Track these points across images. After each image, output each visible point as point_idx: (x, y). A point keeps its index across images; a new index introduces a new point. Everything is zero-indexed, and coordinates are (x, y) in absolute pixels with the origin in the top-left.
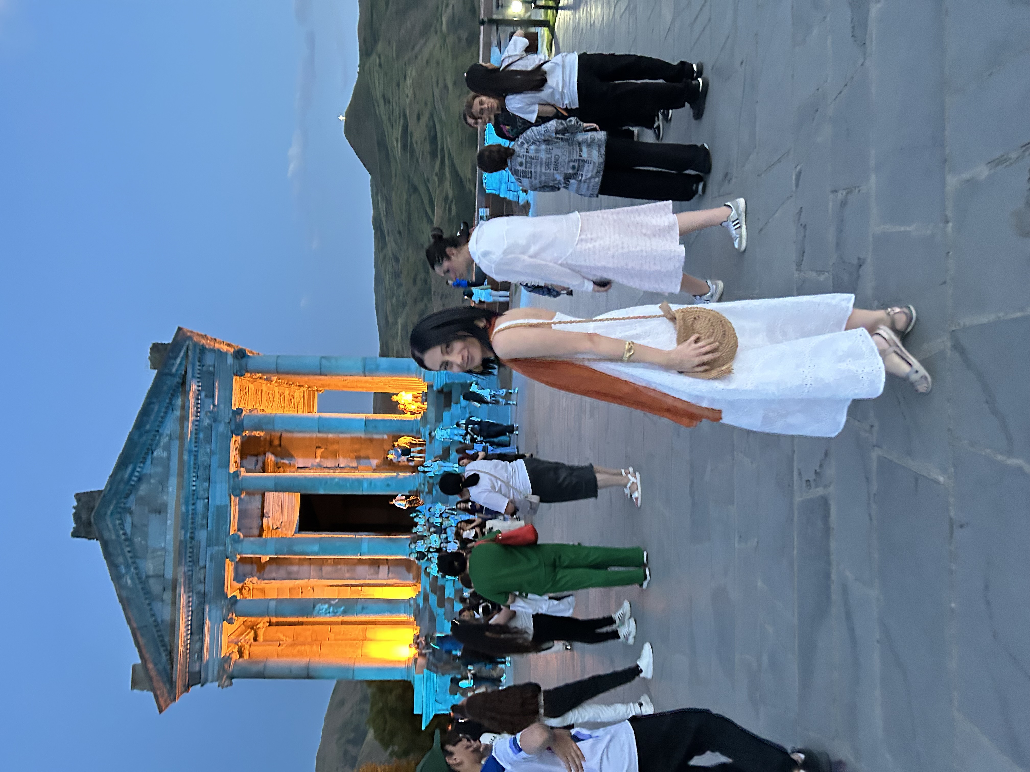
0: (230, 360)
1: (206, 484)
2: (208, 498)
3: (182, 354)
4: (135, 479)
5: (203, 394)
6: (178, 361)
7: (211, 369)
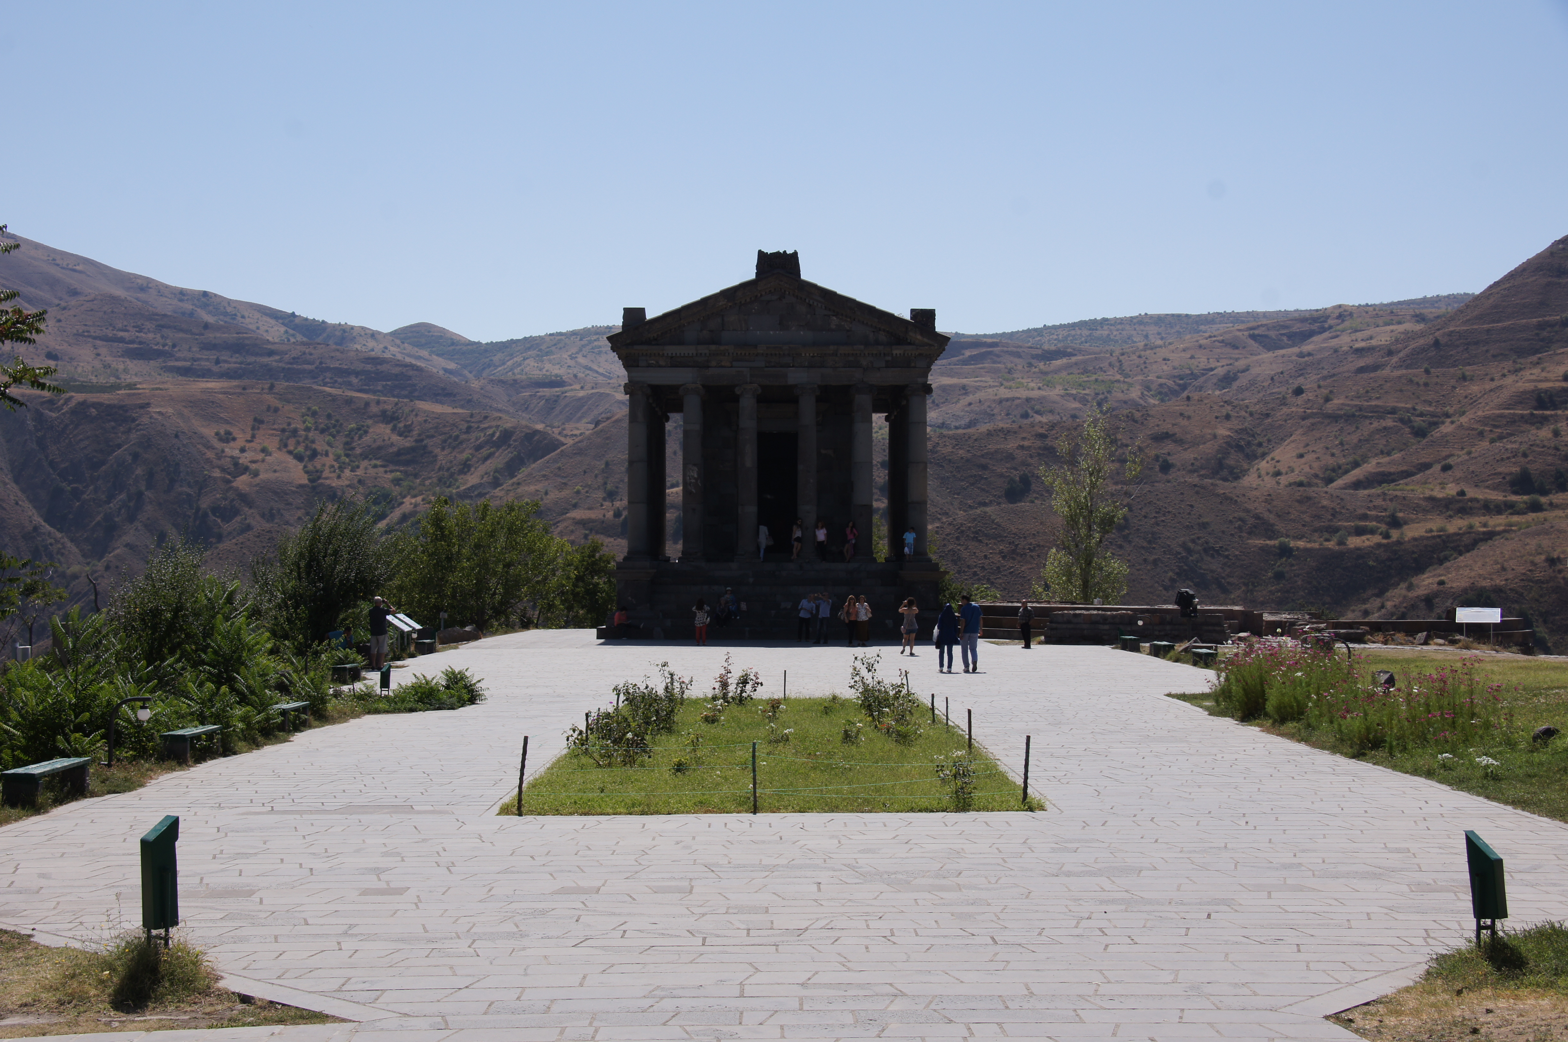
0: (920, 380)
1: (806, 364)
2: (793, 366)
3: (926, 340)
4: (811, 302)
5: (889, 358)
6: (919, 337)
7: (913, 365)
